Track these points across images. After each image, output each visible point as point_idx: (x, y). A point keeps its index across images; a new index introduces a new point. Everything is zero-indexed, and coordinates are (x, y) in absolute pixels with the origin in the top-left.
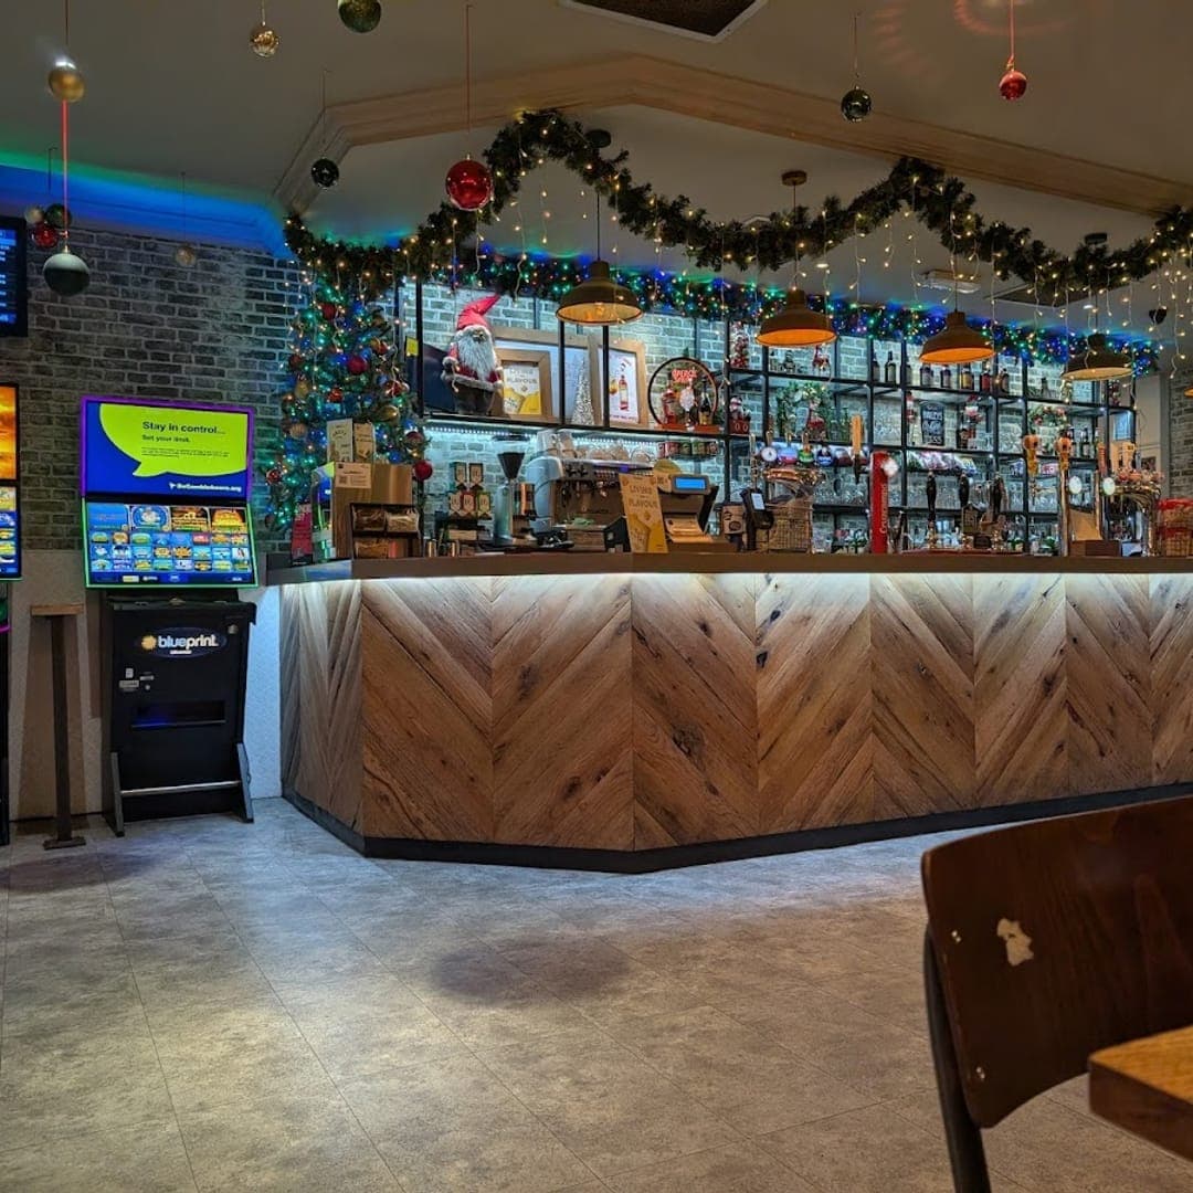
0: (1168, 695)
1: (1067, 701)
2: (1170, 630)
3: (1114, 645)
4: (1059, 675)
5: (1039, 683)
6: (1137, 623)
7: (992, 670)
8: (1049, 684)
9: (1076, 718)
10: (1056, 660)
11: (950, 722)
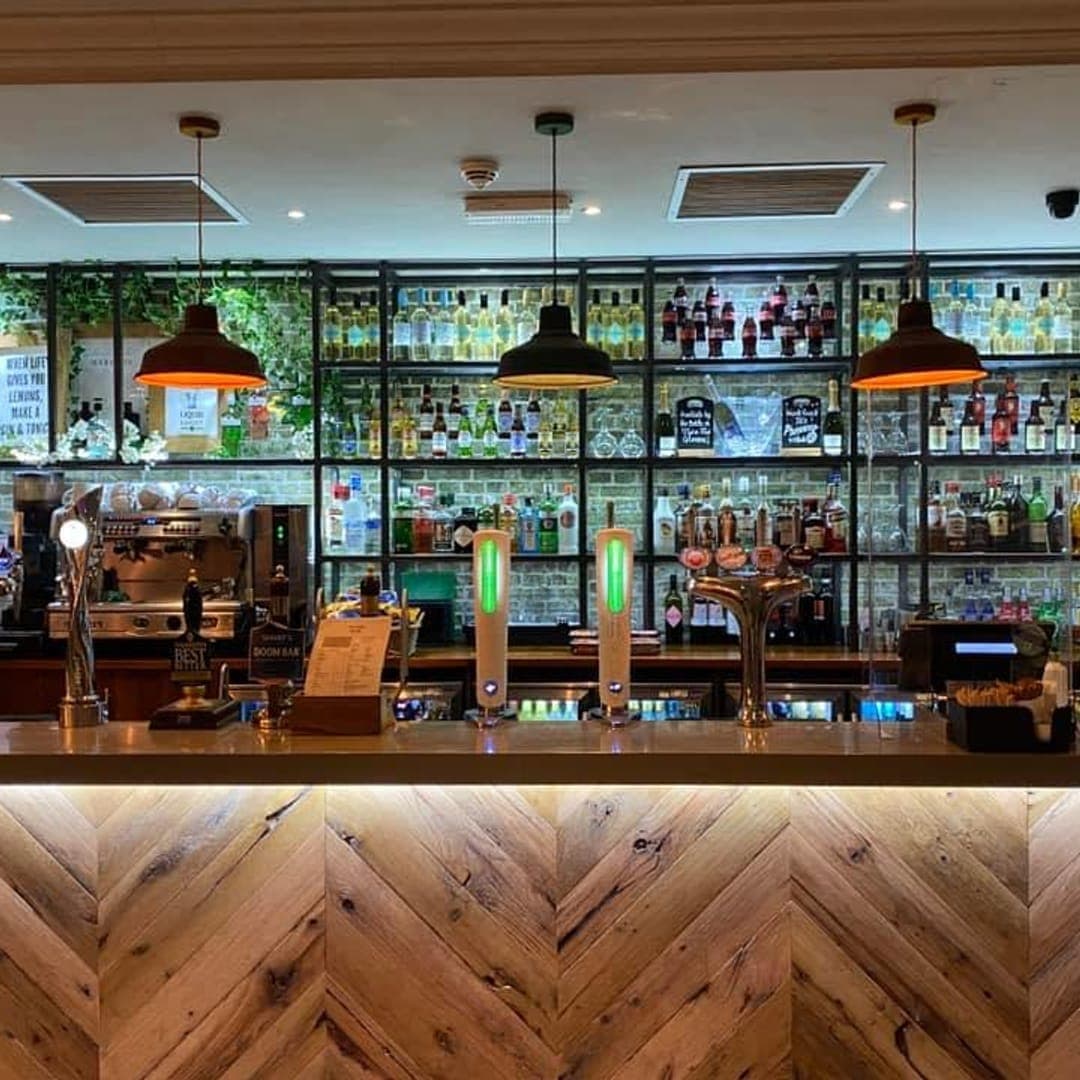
0: (606, 1020)
1: (324, 1017)
2: (614, 892)
3: (455, 915)
4: (307, 965)
5: (256, 976)
6: (521, 875)
7: (140, 951)
8: (278, 984)
9: (349, 1048)
10: (299, 940)
11: (42, 1034)
